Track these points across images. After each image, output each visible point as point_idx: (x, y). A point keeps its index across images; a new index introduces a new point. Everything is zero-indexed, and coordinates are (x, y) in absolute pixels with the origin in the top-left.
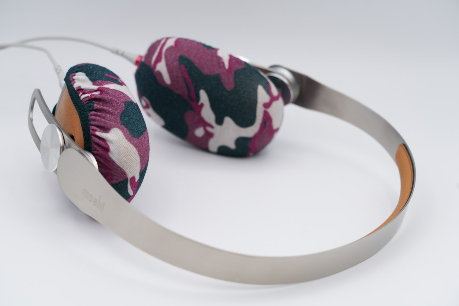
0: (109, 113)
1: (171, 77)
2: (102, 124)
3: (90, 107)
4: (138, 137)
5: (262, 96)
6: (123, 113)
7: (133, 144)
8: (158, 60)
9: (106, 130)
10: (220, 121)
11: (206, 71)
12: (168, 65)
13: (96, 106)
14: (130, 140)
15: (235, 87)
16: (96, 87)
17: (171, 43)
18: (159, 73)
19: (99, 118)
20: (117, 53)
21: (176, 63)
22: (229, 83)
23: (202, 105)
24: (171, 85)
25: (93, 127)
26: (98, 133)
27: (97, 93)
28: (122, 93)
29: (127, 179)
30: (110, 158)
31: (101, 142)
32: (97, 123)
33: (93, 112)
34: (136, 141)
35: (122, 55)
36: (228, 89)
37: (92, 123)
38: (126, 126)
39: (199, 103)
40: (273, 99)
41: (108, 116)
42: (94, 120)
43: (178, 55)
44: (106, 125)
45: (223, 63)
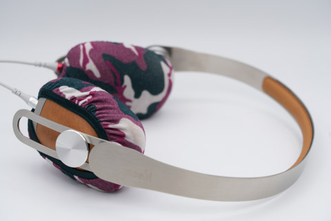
1: (101, 72)
2: (111, 119)
3: (93, 108)
6: (119, 106)
7: (139, 126)
8: (86, 61)
9: (116, 121)
10: (137, 95)
11: (125, 61)
12: (96, 64)
13: (98, 106)
14: (137, 124)
15: (148, 67)
16: (87, 93)
17: (89, 47)
18: (90, 72)
19: (106, 115)
21: (102, 60)
22: (143, 66)
23: (125, 87)
24: (101, 78)
25: (104, 123)
26: (111, 126)
27: (90, 97)
30: (127, 142)
31: (116, 132)
32: (106, 119)
33: (97, 112)
36: (144, 70)
37: (101, 120)
39: (123, 86)
41: (111, 111)
42: (102, 117)
43: (101, 54)
44: (114, 118)
45: (133, 52)
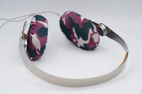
0: (35, 29)
3: (32, 27)
4: (41, 37)
5: (91, 31)
6: (39, 30)
7: (39, 39)
8: (64, 17)
9: (33, 34)
10: (79, 38)
11: (75, 22)
12: (65, 19)
14: (38, 38)
15: (83, 28)
17: (68, 13)
18: (63, 21)
20: (57, 14)
21: (68, 19)
22: (81, 27)
24: (66, 25)
25: (30, 33)
26: (31, 35)
27: (35, 23)
28: (43, 24)
29: (36, 49)
30: (32, 42)
31: (31, 37)
34: (40, 38)
35: (58, 15)
36: (81, 28)
38: (38, 34)
39: (73, 32)
40: (94, 33)
42: (31, 31)
43: (69, 16)
45: (81, 20)
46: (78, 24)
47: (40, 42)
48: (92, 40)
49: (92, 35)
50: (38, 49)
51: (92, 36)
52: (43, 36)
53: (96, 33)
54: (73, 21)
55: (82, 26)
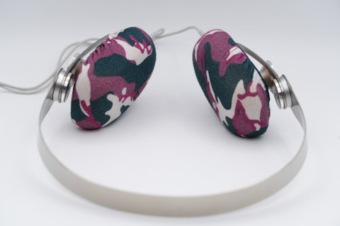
5: (240, 88)
6: (103, 59)
11: (214, 58)
22: (222, 71)
23: (209, 83)
28: (122, 48)
29: (78, 100)
34: (94, 77)
38: (95, 66)
40: (248, 93)
45: (228, 56)
46: (217, 64)
47: (92, 86)
48: (241, 112)
49: (241, 97)
50: (83, 102)
51: (242, 101)
52: (105, 76)
53: (254, 95)
54: (210, 54)
55: (225, 70)
